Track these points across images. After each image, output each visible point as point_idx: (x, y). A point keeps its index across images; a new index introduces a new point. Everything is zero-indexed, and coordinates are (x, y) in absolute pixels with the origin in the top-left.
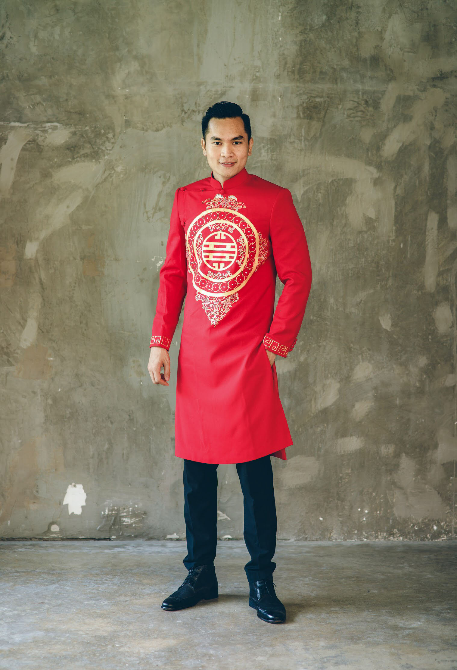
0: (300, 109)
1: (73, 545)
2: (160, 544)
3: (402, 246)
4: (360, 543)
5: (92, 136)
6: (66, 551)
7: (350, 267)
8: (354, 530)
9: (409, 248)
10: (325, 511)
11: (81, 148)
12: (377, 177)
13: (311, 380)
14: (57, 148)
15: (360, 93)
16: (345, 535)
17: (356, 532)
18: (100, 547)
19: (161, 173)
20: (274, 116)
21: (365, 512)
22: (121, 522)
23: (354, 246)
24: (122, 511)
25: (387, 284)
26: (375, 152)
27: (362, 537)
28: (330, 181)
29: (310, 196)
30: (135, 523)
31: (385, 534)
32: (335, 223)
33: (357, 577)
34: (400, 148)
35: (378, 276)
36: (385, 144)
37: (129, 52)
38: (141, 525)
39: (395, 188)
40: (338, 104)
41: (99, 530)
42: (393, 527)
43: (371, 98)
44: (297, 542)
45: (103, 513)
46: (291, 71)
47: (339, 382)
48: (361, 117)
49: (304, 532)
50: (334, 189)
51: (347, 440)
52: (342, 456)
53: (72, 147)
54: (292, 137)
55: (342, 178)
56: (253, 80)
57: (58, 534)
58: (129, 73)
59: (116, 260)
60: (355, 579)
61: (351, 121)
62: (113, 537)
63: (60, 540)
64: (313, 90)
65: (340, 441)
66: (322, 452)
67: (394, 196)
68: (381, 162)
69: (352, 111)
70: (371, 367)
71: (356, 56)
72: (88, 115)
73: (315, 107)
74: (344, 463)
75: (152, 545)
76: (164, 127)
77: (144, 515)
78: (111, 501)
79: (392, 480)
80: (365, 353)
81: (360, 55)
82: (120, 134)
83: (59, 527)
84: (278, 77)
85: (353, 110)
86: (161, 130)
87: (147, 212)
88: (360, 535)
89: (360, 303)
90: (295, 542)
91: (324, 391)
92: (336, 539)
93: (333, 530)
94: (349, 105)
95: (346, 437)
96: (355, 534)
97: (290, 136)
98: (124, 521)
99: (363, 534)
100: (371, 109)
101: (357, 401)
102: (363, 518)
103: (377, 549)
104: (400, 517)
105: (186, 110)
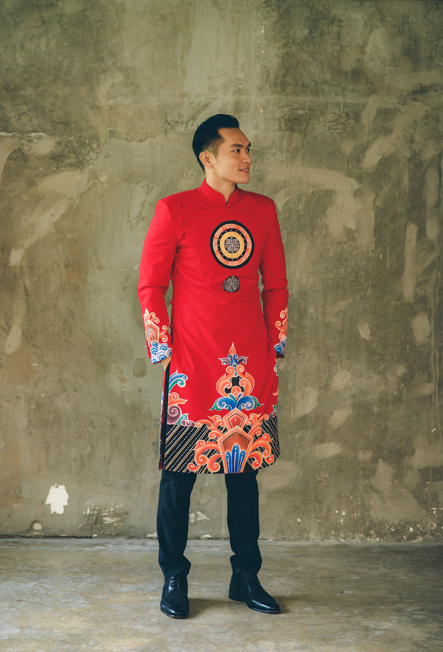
0: (282, 121)
1: (55, 543)
2: (141, 543)
3: (381, 256)
4: (337, 543)
5: (77, 146)
6: (47, 548)
7: (330, 277)
8: (332, 531)
9: (388, 259)
10: (303, 513)
11: (65, 158)
12: (357, 188)
13: (290, 387)
14: (42, 158)
15: (342, 106)
16: (322, 535)
17: (333, 532)
18: (81, 545)
19: (144, 183)
20: (256, 127)
21: (342, 514)
22: (102, 522)
23: (334, 257)
24: (104, 511)
25: (366, 294)
26: (355, 164)
27: (339, 538)
28: (311, 192)
29: (291, 207)
30: (116, 522)
31: (362, 535)
32: (315, 233)
33: (332, 578)
34: (380, 160)
35: (357, 286)
36: (365, 157)
37: (114, 63)
38: (122, 524)
39: (375, 199)
40: (320, 117)
41: (81, 529)
42: (370, 529)
43: (352, 111)
44: (275, 541)
45: (84, 512)
46: (273, 84)
47: (318, 390)
48: (342, 129)
49: (283, 533)
50: (315, 199)
51: (325, 446)
52: (321, 461)
53: (57, 157)
54: (274, 148)
55: (322, 189)
56: (236, 92)
57: (40, 531)
58: (113, 85)
59: (100, 268)
60: (331, 579)
61: (332, 133)
62: (95, 535)
63: (43, 538)
64: (294, 103)
65: (318, 447)
66: (301, 457)
67: (374, 209)
68: (362, 174)
69: (332, 124)
70: (349, 375)
71: (338, 69)
72: (73, 126)
73: (297, 119)
74: (322, 467)
75: (132, 544)
76: (148, 137)
77: (126, 515)
78: (93, 501)
79: (369, 484)
80: (344, 362)
81: (341, 68)
82: (104, 144)
83: (41, 525)
84: (261, 89)
85: (334, 122)
86: (145, 141)
87: (130, 221)
88: (337, 536)
89: (339, 312)
90: (273, 542)
91: (303, 398)
92: (313, 539)
93: (311, 531)
94: (330, 117)
95: (324, 442)
96: (332, 535)
97: (272, 148)
98: (105, 521)
99: (340, 535)
100: (352, 121)
101: (336, 409)
102: (340, 520)
103: (353, 549)
104: (377, 519)
105: (169, 120)
